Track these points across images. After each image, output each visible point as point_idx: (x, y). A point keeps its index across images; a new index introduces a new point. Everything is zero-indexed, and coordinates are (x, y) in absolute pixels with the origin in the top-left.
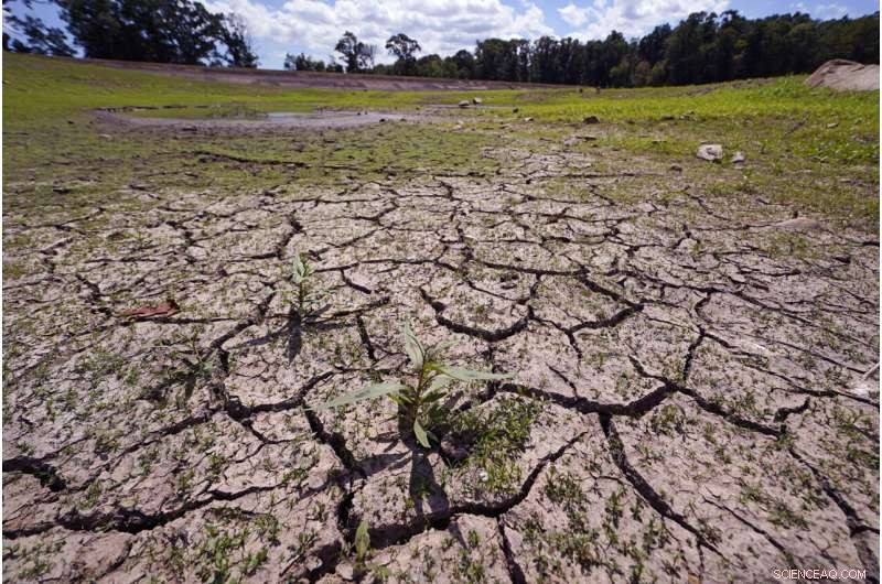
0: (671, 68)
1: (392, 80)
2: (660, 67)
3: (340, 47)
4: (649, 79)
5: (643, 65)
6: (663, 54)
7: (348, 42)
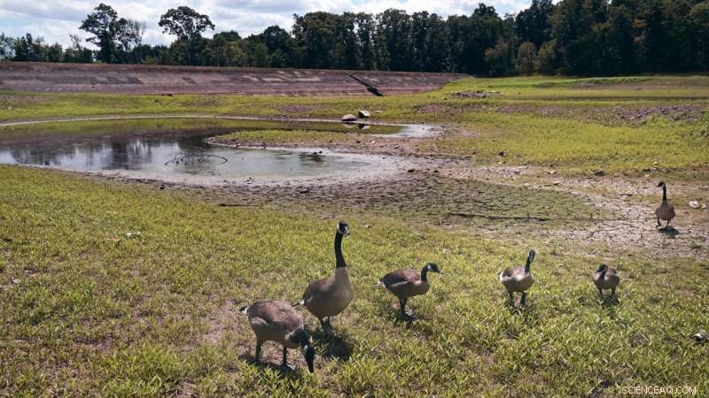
0: (562, 50)
1: (181, 71)
2: (548, 49)
3: (89, 24)
4: (537, 63)
5: (526, 46)
6: (549, 33)
7: (102, 16)
